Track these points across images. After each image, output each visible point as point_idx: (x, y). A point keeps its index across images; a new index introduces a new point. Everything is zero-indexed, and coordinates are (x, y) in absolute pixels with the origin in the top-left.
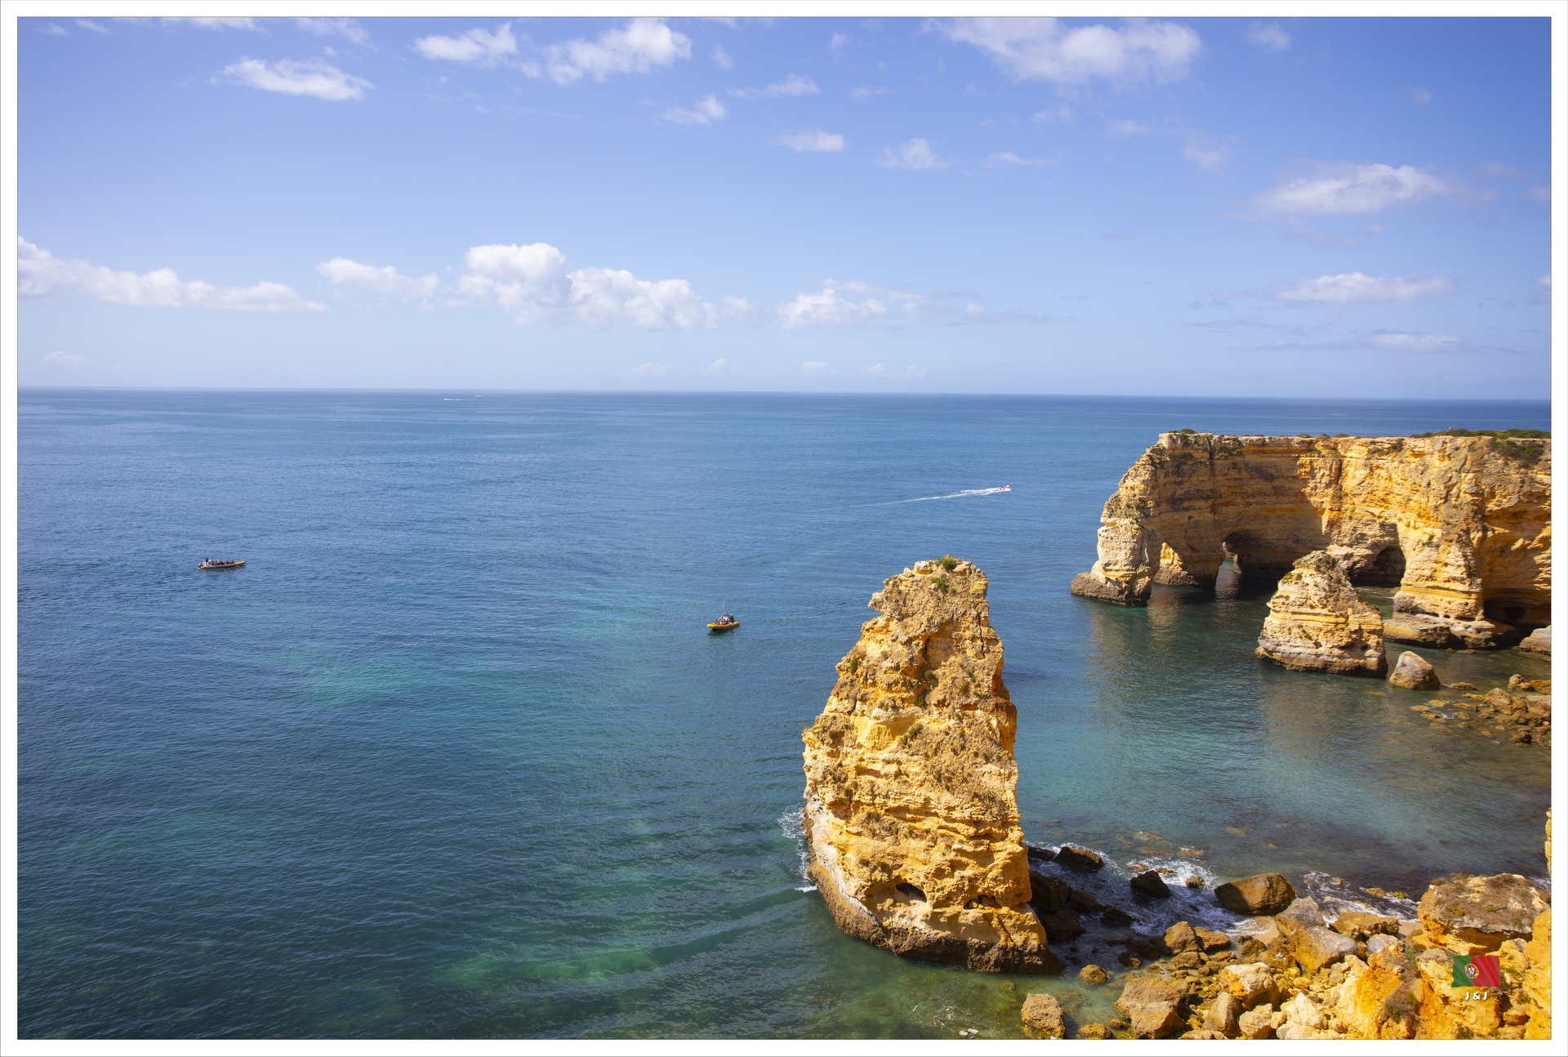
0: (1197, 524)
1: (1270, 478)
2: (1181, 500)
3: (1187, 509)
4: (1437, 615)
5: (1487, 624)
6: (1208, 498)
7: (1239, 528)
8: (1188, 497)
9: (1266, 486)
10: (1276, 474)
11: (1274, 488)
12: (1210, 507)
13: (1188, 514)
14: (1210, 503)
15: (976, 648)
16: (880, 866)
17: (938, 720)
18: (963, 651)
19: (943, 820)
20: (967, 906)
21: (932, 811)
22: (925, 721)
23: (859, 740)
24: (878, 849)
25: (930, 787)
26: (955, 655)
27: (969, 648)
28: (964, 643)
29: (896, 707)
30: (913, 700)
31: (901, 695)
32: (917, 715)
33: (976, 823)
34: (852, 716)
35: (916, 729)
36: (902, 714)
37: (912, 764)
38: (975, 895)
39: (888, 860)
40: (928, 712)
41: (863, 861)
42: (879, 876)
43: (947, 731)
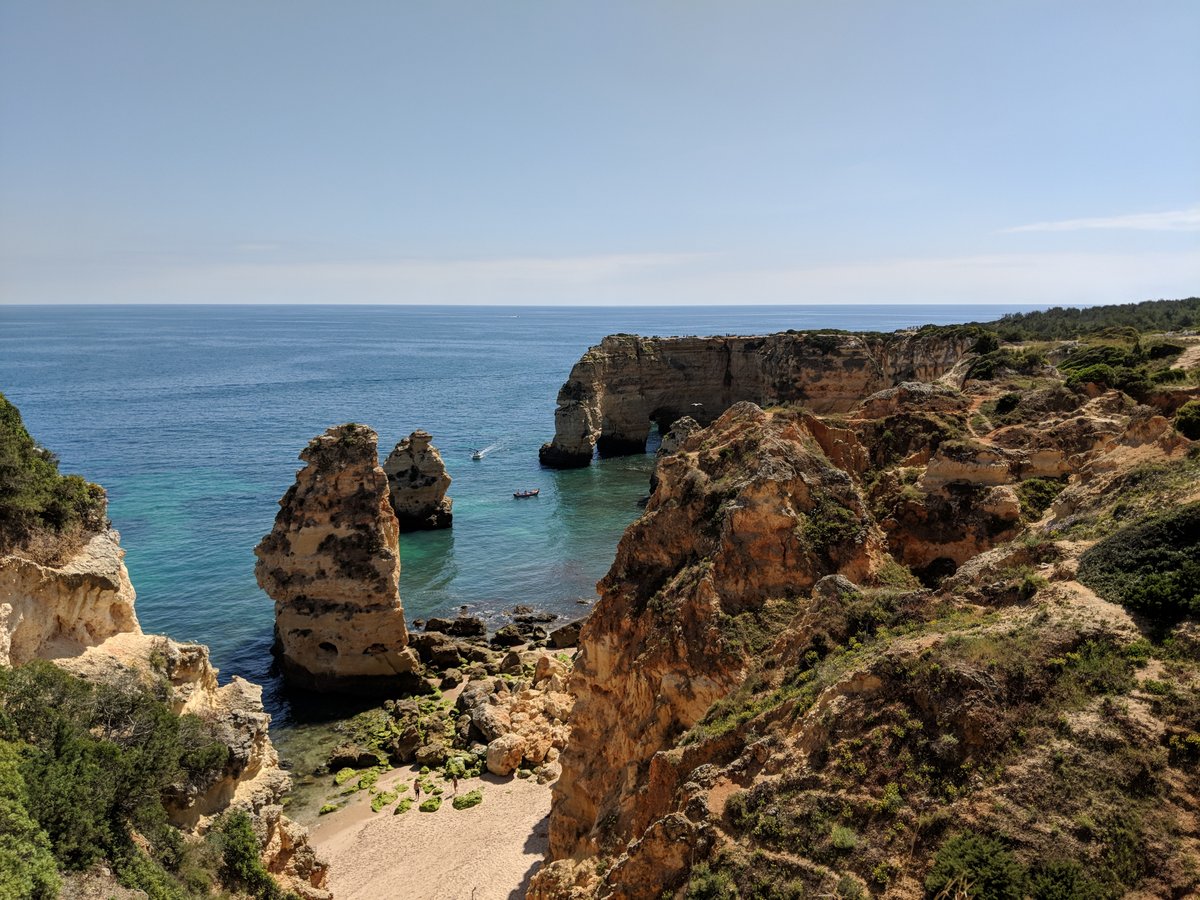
0: (629, 403)
1: (682, 368)
2: (616, 386)
3: (621, 393)
6: (635, 384)
7: (661, 405)
8: (621, 383)
9: (681, 375)
10: (685, 364)
11: (685, 375)
12: (639, 390)
13: (622, 396)
14: (638, 387)
15: (369, 481)
16: (305, 633)
17: (344, 531)
18: (362, 484)
19: (349, 597)
20: (365, 652)
21: (341, 592)
22: (335, 532)
23: (291, 550)
24: (303, 622)
25: (338, 575)
26: (356, 487)
27: (365, 481)
28: (362, 479)
29: (316, 524)
30: (327, 519)
31: (317, 517)
32: (329, 529)
33: (369, 596)
34: (288, 534)
35: (330, 537)
36: (320, 529)
37: (327, 562)
38: (370, 645)
39: (313, 628)
40: (337, 526)
41: (296, 631)
42: (306, 639)
43: (350, 538)
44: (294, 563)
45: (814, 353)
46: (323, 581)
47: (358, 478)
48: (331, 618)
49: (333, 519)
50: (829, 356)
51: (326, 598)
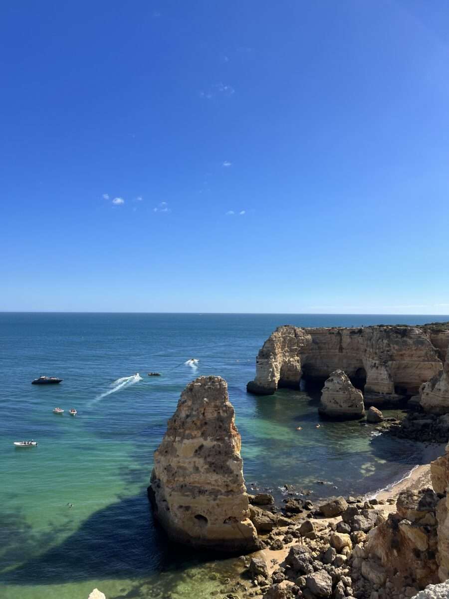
4: (379, 393)
5: (396, 395)
10: (319, 342)
15: (224, 411)
16: (187, 508)
17: (209, 443)
18: (219, 413)
19: (214, 485)
20: (225, 522)
21: (209, 482)
22: (205, 443)
23: (177, 453)
24: (187, 501)
25: (207, 471)
26: (215, 415)
27: (221, 411)
28: (219, 410)
29: (193, 438)
30: (200, 434)
31: (195, 433)
32: (201, 441)
33: (227, 486)
34: (174, 443)
35: (201, 447)
36: (195, 441)
37: (200, 462)
38: (227, 517)
39: (191, 505)
40: (205, 439)
41: (181, 507)
42: (188, 513)
43: (213, 447)
44: (179, 462)
45: (397, 337)
46: (198, 475)
47: (217, 409)
48: (202, 499)
49: (203, 434)
50: (405, 339)
51: (199, 485)
